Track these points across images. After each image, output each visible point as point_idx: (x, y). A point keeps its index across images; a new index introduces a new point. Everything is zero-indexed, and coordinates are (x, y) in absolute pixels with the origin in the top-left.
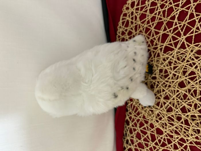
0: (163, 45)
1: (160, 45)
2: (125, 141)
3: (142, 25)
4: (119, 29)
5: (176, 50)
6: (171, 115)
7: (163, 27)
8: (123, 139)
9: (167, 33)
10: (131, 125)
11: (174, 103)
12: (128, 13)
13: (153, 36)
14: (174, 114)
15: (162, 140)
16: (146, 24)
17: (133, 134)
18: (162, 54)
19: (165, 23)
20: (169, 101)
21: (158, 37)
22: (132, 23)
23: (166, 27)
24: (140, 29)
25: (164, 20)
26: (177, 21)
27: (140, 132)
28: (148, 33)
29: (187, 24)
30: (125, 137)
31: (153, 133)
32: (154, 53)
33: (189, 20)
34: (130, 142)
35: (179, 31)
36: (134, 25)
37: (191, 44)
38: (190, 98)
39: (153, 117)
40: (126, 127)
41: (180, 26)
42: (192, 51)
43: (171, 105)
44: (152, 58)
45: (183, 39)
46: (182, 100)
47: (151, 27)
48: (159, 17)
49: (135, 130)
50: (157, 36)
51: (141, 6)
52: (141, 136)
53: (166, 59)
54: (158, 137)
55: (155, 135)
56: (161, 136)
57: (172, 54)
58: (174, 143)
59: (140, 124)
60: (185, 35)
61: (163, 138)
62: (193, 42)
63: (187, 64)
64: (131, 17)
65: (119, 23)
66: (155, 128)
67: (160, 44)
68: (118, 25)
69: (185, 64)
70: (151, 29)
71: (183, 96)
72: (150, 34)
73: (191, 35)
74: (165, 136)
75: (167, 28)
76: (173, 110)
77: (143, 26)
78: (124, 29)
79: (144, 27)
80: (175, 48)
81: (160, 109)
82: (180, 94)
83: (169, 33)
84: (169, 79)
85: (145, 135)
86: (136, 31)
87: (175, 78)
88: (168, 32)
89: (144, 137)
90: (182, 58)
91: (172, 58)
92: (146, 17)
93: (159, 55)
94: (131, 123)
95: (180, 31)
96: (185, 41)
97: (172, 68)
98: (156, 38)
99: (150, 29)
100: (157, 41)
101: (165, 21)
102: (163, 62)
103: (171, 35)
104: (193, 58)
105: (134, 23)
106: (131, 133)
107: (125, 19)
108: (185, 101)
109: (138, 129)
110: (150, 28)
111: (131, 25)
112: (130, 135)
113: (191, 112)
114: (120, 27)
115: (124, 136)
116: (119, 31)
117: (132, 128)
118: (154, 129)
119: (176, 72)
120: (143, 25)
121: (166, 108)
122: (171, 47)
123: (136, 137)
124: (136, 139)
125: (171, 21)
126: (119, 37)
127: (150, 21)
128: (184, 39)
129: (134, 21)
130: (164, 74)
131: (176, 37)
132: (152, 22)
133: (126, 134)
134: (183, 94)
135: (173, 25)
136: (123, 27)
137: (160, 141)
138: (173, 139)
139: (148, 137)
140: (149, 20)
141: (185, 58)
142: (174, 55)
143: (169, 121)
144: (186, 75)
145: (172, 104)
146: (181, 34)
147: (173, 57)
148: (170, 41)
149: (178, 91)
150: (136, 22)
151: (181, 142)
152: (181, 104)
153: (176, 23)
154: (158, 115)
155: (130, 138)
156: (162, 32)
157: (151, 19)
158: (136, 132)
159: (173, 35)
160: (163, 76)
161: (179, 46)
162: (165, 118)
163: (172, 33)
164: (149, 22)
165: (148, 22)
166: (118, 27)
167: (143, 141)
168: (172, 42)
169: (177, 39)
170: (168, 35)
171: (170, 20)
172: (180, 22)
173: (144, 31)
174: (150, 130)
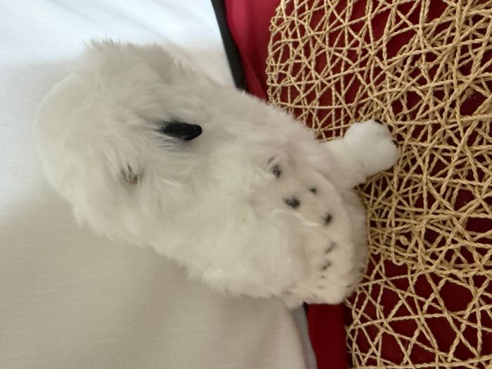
0: (381, 43)
4: (269, 73)
9: (383, 9)
10: (356, 318)
12: (284, 29)
16: (327, 26)
17: (370, 352)
18: (386, 64)
20: (450, 171)
21: (364, 35)
27: (391, 332)
31: (437, 315)
32: (365, 74)
39: (415, 249)
50: (360, 32)
52: (400, 343)
54: (459, 319)
55: (444, 320)
56: (468, 312)
61: (479, 317)
64: (290, 34)
65: (267, 59)
66: (437, 289)
78: (280, 67)
80: (415, 27)
85: (411, 335)
89: (410, 347)
100: (363, 45)
106: (364, 347)
110: (339, 28)
112: (364, 357)
117: (362, 326)
118: (432, 296)
121: (449, 201)
126: (274, 89)
129: (299, 38)
136: (278, 64)
137: (470, 334)
139: (422, 338)
156: (369, 16)
158: (379, 338)
166: (266, 71)
173: (327, 43)
174: (422, 310)
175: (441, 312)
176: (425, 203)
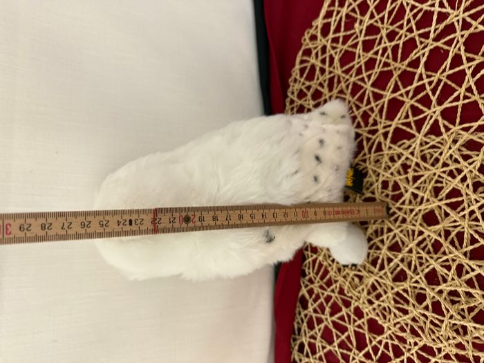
0: (390, 126)
1: (383, 125)
2: (295, 345)
3: (344, 78)
4: (292, 84)
5: (420, 137)
6: (402, 288)
7: (391, 85)
8: (292, 341)
9: (401, 98)
10: (311, 308)
11: (411, 260)
12: (315, 48)
13: (369, 102)
14: (410, 287)
15: (382, 348)
16: (354, 75)
17: (314, 331)
18: (387, 147)
19: (396, 74)
20: (400, 256)
21: (379, 107)
22: (323, 71)
23: (399, 83)
24: (340, 86)
25: (395, 69)
26: (423, 71)
27: (331, 326)
28: (356, 97)
29: (444, 79)
30: (297, 337)
31: (361, 331)
32: (370, 143)
33: (450, 69)
34: (307, 348)
35: (427, 94)
36: (327, 76)
37: (455, 126)
38: (447, 251)
39: (361, 292)
40: (300, 314)
41: (430, 83)
42: (455, 141)
43: (405, 266)
44: (365, 155)
45: (435, 112)
46: (431, 255)
47: (365, 83)
48: (384, 59)
49: (320, 321)
50: (378, 103)
51: (344, 34)
52: (334, 335)
53: (396, 158)
54: (372, 339)
55: (364, 334)
56: (379, 338)
57: (410, 146)
58: (407, 355)
59: (331, 307)
60: (440, 102)
61: (383, 343)
62: (458, 120)
63: (444, 172)
64: (320, 58)
65: (293, 70)
66: (366, 318)
67: (383, 122)
68: (291, 75)
69: (438, 170)
70: (365, 86)
71: (433, 245)
72: (361, 99)
73: (455, 104)
74: (387, 338)
75: (401, 87)
76: (409, 277)
77: (348, 80)
78: (304, 84)
79: (348, 82)
80: (417, 134)
81: (378, 274)
82: (424, 240)
83: (405, 99)
84: (403, 203)
85: (343, 334)
86: (331, 89)
87: (416, 203)
88: (402, 95)
89: (340, 340)
90: (432, 156)
91: (410, 157)
92: (354, 60)
93: (379, 149)
94: (312, 305)
95: (430, 94)
96: (440, 119)
97: (410, 179)
98: (375, 108)
99: (362, 87)
100: (376, 116)
101: (397, 69)
102: (390, 164)
103: (409, 102)
104: (457, 157)
105: (327, 72)
106: (311, 327)
107: (308, 62)
108: (435, 256)
109: (327, 319)
110: (362, 84)
111: (320, 76)
112: (309, 332)
113: (449, 283)
114: (295, 80)
115: (294, 334)
116: (293, 90)
117: (314, 315)
118: (363, 320)
119: (418, 188)
120: (347, 77)
121: (392, 273)
122: (408, 130)
123: (322, 337)
124: (321, 342)
125: (409, 72)
126: (292, 102)
127: (363, 68)
128: (438, 113)
129: (326, 66)
130: (391, 193)
131: (420, 107)
132: (367, 70)
133: (299, 330)
134: (433, 240)
135: (414, 79)
136: (302, 80)
137: (376, 349)
138: (406, 346)
139: (348, 338)
140: (361, 66)
141: (439, 157)
142: (415, 148)
143: (396, 302)
144: (440, 197)
145: (405, 263)
146: (431, 101)
147: (412, 153)
148: (407, 117)
149: (421, 233)
150: (331, 69)
151: (424, 354)
152: (428, 264)
153: (421, 75)
154: (374, 288)
155: (308, 339)
156: (388, 95)
157: (366, 63)
158: (322, 326)
159: (412, 102)
160: (390, 197)
161: (426, 130)
162: (387, 295)
163: (412, 98)
164: (362, 70)
165: (359, 72)
166: (290, 80)
167: (337, 349)
168: (411, 119)
169: (423, 112)
170: (403, 103)
171: (409, 69)
172: (429, 73)
173: (349, 90)
174: (354, 323)
175: (364, 330)
176: (378, 266)
